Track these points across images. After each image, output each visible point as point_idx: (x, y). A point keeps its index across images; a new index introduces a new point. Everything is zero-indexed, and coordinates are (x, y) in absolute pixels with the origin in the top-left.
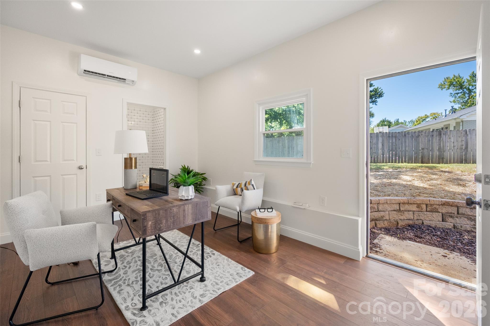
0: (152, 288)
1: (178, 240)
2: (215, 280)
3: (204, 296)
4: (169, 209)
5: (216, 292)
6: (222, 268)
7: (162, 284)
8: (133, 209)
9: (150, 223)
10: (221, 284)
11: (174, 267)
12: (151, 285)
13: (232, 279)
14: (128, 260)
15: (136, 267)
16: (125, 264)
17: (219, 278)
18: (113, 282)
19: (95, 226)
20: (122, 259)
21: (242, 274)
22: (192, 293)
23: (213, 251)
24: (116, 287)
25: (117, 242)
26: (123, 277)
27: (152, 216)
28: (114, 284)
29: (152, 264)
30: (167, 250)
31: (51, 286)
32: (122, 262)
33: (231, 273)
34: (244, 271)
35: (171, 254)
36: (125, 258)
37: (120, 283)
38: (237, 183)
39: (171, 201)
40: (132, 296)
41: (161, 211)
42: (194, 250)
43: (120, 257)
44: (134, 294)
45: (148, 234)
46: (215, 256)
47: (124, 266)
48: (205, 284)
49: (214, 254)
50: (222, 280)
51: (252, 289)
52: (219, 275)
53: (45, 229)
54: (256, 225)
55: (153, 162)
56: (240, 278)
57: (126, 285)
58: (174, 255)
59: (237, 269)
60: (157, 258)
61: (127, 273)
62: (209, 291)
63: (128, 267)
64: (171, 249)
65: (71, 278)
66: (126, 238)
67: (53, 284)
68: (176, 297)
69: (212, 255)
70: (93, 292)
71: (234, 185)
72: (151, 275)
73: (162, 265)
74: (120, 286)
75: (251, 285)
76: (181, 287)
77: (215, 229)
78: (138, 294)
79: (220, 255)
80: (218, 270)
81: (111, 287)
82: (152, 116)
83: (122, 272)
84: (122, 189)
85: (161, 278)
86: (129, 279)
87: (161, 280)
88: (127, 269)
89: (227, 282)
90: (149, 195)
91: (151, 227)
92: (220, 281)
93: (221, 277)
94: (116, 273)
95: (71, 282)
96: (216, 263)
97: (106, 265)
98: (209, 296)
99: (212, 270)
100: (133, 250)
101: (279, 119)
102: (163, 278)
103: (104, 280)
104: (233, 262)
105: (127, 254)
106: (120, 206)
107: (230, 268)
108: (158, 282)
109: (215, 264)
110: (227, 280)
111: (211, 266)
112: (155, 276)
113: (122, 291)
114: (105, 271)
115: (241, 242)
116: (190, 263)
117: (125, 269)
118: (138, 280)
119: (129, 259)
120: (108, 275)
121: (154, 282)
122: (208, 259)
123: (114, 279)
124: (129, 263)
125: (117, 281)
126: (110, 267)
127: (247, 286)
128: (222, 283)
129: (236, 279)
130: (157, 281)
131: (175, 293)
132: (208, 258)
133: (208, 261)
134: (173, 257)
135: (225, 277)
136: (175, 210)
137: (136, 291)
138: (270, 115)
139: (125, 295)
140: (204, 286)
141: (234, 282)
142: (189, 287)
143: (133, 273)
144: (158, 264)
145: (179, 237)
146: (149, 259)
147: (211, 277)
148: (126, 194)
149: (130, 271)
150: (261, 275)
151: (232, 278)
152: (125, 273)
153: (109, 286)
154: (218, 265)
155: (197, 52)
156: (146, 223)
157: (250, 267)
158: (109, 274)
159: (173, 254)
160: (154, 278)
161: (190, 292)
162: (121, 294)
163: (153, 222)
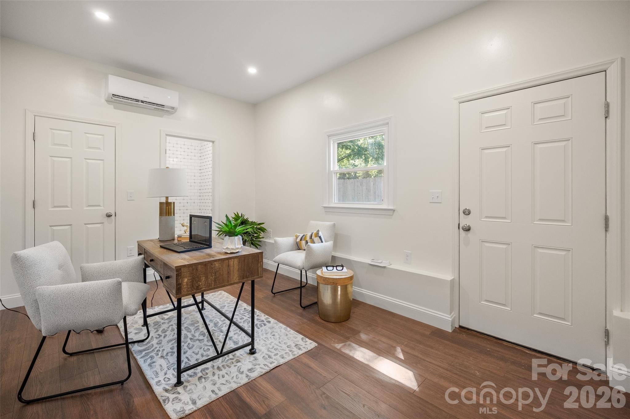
0: (190, 361)
1: (227, 305)
2: (268, 353)
3: (252, 371)
4: (210, 264)
5: (268, 366)
6: (278, 339)
7: (202, 356)
8: (166, 264)
9: (186, 280)
10: (274, 357)
11: (219, 336)
12: (189, 357)
13: (289, 352)
14: (164, 328)
15: (173, 336)
16: (160, 332)
17: (273, 350)
18: (144, 353)
19: (120, 283)
20: (156, 326)
21: (302, 346)
22: (238, 367)
23: (269, 318)
24: (147, 359)
25: (152, 306)
26: (156, 348)
27: (188, 272)
28: (145, 356)
29: (193, 332)
30: (211, 317)
31: (69, 357)
32: (156, 330)
33: (288, 344)
34: (305, 342)
35: (216, 322)
36: (160, 325)
37: (152, 354)
38: (301, 235)
39: (213, 255)
40: (166, 369)
41: (200, 266)
42: (246, 316)
43: (154, 324)
44: (168, 367)
45: (183, 293)
46: (270, 324)
47: (158, 335)
48: (255, 357)
49: (269, 322)
50: (276, 352)
51: (313, 364)
52: (273, 347)
53: (60, 286)
54: (321, 287)
55: (200, 209)
56: (299, 351)
57: (159, 357)
58: (220, 323)
59: (296, 340)
60: (199, 326)
61: (161, 343)
62: (259, 365)
63: (163, 336)
64: (217, 316)
65: (94, 348)
66: (163, 303)
67: (72, 355)
68: (218, 371)
69: (267, 323)
70: (119, 364)
71: (297, 237)
72: (191, 346)
73: (205, 334)
74: (152, 357)
75: (311, 359)
76: (226, 360)
77: (273, 292)
78: (173, 367)
79: (277, 323)
80: (273, 340)
81: (141, 359)
82: (199, 152)
83: (155, 342)
84: (157, 241)
85: (202, 349)
86: (164, 350)
87: (201, 351)
88: (162, 338)
89: (282, 355)
90: (187, 248)
91: (187, 285)
92: (274, 354)
93: (276, 349)
94: (147, 343)
95: (93, 353)
96: (272, 333)
97: (136, 333)
98: (259, 371)
99: (266, 340)
100: (171, 316)
101: (363, 156)
102: (205, 349)
103: (134, 350)
104: (292, 332)
105: (162, 321)
106: (152, 260)
107: (287, 338)
108: (198, 354)
109: (269, 333)
110: (283, 352)
111: (265, 336)
112: (195, 346)
113: (154, 364)
114: (135, 340)
115: (304, 308)
116: (239, 332)
117: (159, 338)
118: (173, 351)
119: (164, 326)
120: (138, 345)
121: (193, 354)
122: (261, 328)
123: (145, 350)
124: (164, 331)
125: (148, 353)
126: (142, 336)
127: (306, 360)
128: (277, 356)
129: (294, 351)
130: (197, 352)
131: (218, 366)
132: (261, 326)
133: (261, 330)
134: (219, 325)
135: (280, 349)
136: (217, 265)
137: (170, 364)
138: (353, 150)
139: (157, 368)
140: (253, 359)
141: (291, 355)
142: (235, 360)
143: (168, 343)
144: (199, 333)
145: (229, 301)
146: (189, 327)
147: (264, 349)
148: (160, 246)
149: (164, 341)
150: (325, 347)
151: (289, 350)
152: (158, 343)
153: (138, 357)
154: (274, 335)
155: (252, 70)
156: (180, 280)
157: (313, 337)
158: (140, 344)
159: (219, 321)
160: (194, 349)
161: (236, 366)
162: (152, 367)
163: (190, 280)
